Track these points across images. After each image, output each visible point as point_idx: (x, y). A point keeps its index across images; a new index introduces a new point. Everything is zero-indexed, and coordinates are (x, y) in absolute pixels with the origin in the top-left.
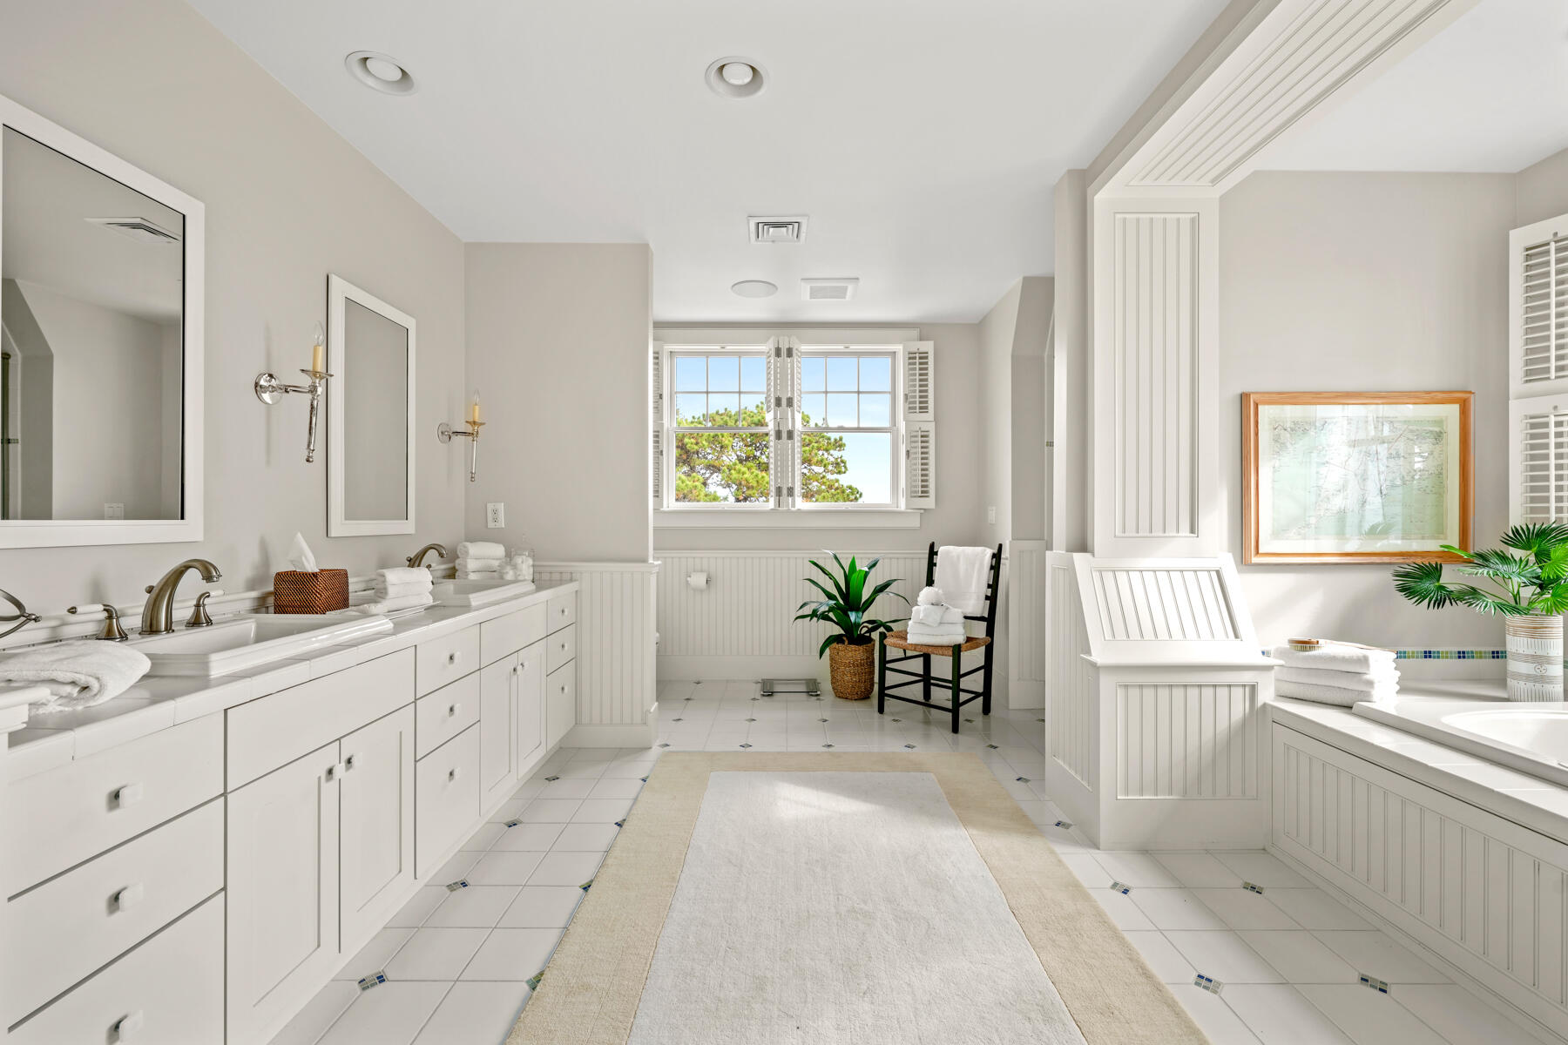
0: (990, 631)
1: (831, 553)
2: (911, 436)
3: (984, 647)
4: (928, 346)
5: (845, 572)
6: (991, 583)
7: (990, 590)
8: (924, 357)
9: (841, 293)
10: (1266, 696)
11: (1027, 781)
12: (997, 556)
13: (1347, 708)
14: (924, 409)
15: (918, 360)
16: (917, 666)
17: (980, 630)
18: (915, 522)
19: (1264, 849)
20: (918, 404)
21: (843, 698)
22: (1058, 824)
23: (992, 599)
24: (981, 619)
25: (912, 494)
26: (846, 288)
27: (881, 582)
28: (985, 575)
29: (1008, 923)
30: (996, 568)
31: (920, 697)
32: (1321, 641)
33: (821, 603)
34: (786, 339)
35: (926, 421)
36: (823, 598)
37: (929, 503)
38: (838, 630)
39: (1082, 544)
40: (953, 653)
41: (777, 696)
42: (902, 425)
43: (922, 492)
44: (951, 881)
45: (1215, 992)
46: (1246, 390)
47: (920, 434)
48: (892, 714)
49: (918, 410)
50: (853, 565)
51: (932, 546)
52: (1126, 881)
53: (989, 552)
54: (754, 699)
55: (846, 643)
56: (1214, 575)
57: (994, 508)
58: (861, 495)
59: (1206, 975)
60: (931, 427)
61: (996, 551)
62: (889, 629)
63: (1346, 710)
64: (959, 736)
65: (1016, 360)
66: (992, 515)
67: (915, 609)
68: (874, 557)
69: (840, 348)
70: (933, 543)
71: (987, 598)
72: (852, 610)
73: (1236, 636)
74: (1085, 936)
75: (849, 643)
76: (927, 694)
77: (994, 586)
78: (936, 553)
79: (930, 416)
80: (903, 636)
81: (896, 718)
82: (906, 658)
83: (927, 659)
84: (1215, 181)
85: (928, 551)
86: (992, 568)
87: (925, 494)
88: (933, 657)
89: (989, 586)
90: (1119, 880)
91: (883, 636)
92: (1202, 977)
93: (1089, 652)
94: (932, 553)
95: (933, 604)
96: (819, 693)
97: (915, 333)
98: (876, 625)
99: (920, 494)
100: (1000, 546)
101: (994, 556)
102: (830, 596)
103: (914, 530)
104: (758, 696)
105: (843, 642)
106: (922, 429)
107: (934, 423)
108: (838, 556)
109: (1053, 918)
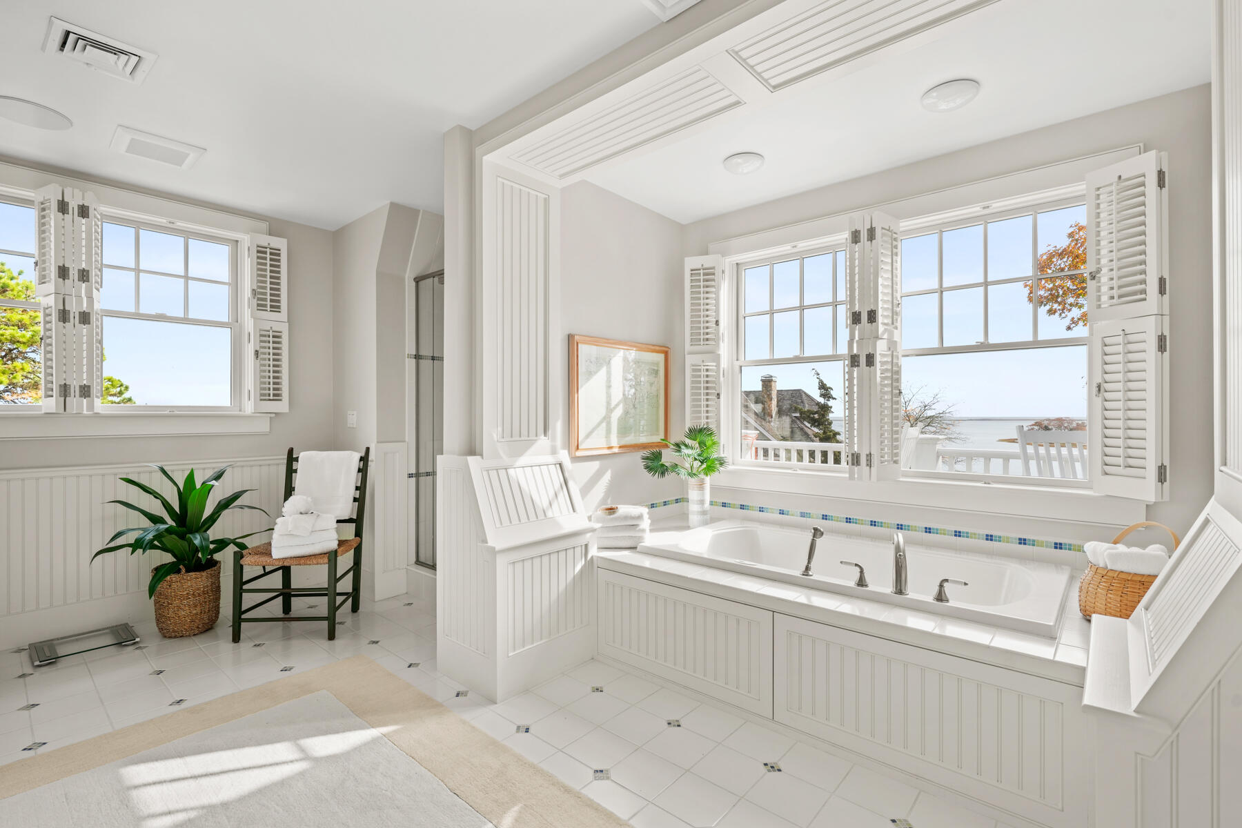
0: (358, 533)
1: (154, 466)
2: (263, 335)
3: (353, 550)
4: (280, 243)
5: (179, 489)
6: (359, 485)
7: (358, 492)
8: (276, 253)
9: (178, 159)
10: (593, 552)
11: (417, 665)
12: (364, 459)
13: (633, 548)
14: (276, 308)
15: (267, 258)
16: (276, 581)
17: (349, 531)
18: (263, 426)
19: (593, 659)
20: (267, 299)
21: (176, 637)
22: (458, 695)
23: (360, 501)
24: (350, 521)
25: (264, 397)
26: (188, 154)
27: (228, 493)
28: (353, 478)
29: (456, 806)
30: (363, 471)
31: (280, 614)
32: (619, 506)
33: (144, 530)
34: (77, 192)
35: (278, 321)
36: (146, 523)
37: (282, 406)
38: (168, 558)
39: (472, 450)
40: (329, 560)
41: (63, 663)
42: (249, 324)
43: (274, 395)
44: (389, 794)
45: (608, 778)
46: (572, 332)
47: (271, 334)
48: (250, 639)
49: (269, 309)
50: (190, 479)
51: (291, 451)
52: (524, 722)
53: (356, 456)
54: (23, 676)
55: (183, 570)
56: (558, 466)
57: (355, 413)
58: (127, 388)
59: (599, 768)
60: (284, 329)
61: (363, 454)
62: (242, 547)
63: (632, 550)
64: (336, 642)
65: (380, 276)
66: (352, 419)
67: (279, 520)
68: (219, 466)
69: (163, 221)
70: (292, 449)
71: (355, 500)
72: (191, 532)
73: (574, 511)
74: (517, 783)
75: (188, 571)
76: (287, 608)
77: (361, 488)
78: (297, 459)
79: (283, 315)
80: (266, 550)
81: (258, 643)
82: (266, 574)
83: (286, 571)
84: (562, 176)
85: (286, 457)
86: (359, 470)
87: (277, 397)
88: (293, 569)
89: (357, 488)
90: (519, 723)
91: (238, 557)
92: (597, 771)
93: (485, 541)
94: (291, 459)
95: (301, 513)
96: (137, 640)
97: (264, 226)
98: (222, 544)
99: (271, 397)
100: (368, 449)
101: (362, 459)
102: (155, 519)
103: (264, 435)
104: (28, 670)
105: (179, 571)
106: (274, 329)
107: (287, 324)
108: (165, 468)
109: (488, 780)
